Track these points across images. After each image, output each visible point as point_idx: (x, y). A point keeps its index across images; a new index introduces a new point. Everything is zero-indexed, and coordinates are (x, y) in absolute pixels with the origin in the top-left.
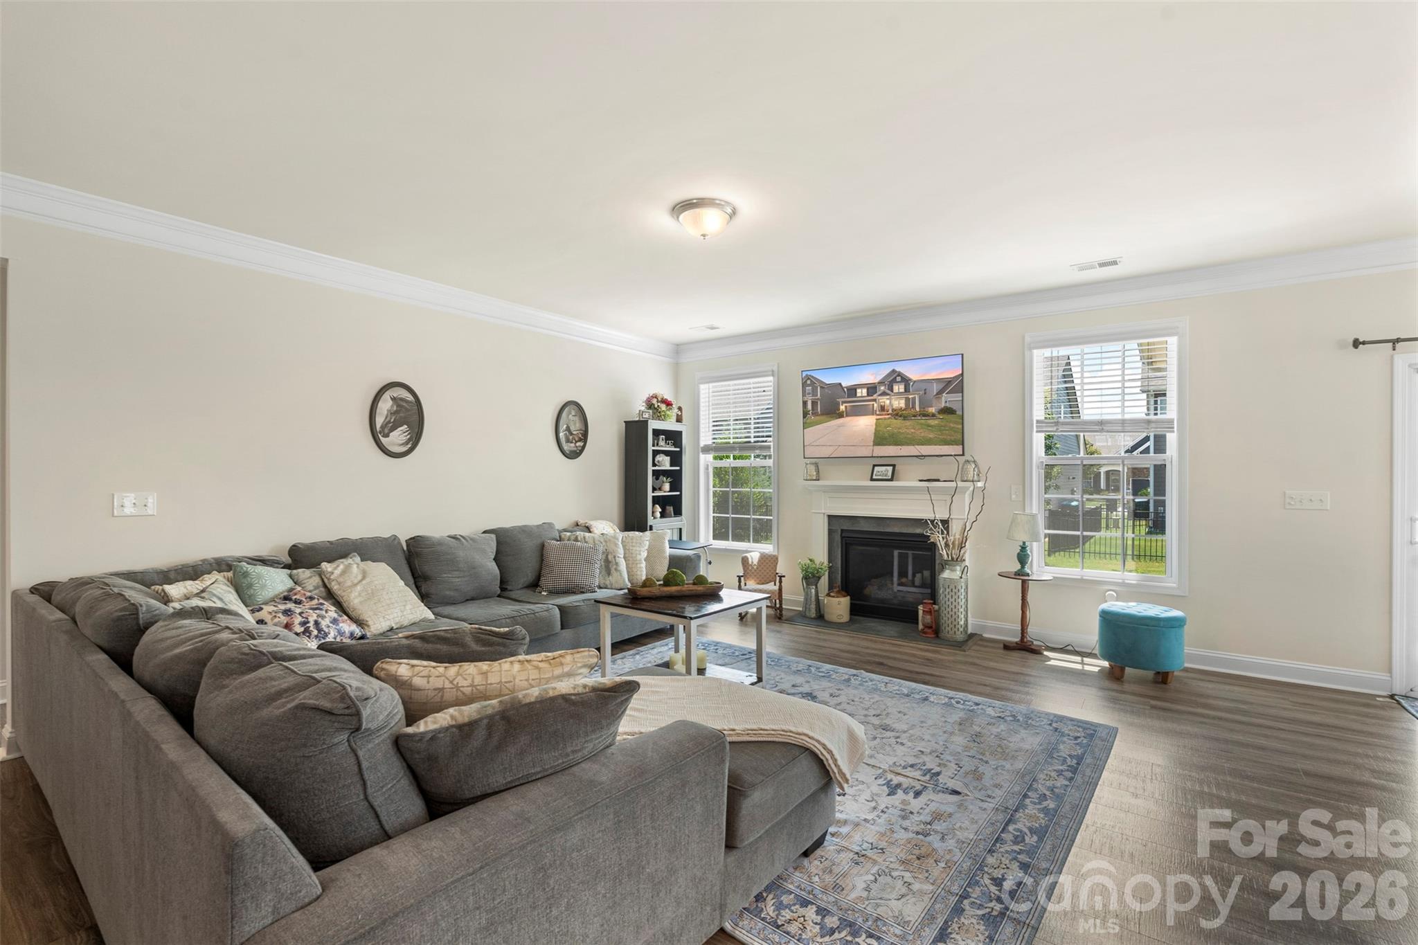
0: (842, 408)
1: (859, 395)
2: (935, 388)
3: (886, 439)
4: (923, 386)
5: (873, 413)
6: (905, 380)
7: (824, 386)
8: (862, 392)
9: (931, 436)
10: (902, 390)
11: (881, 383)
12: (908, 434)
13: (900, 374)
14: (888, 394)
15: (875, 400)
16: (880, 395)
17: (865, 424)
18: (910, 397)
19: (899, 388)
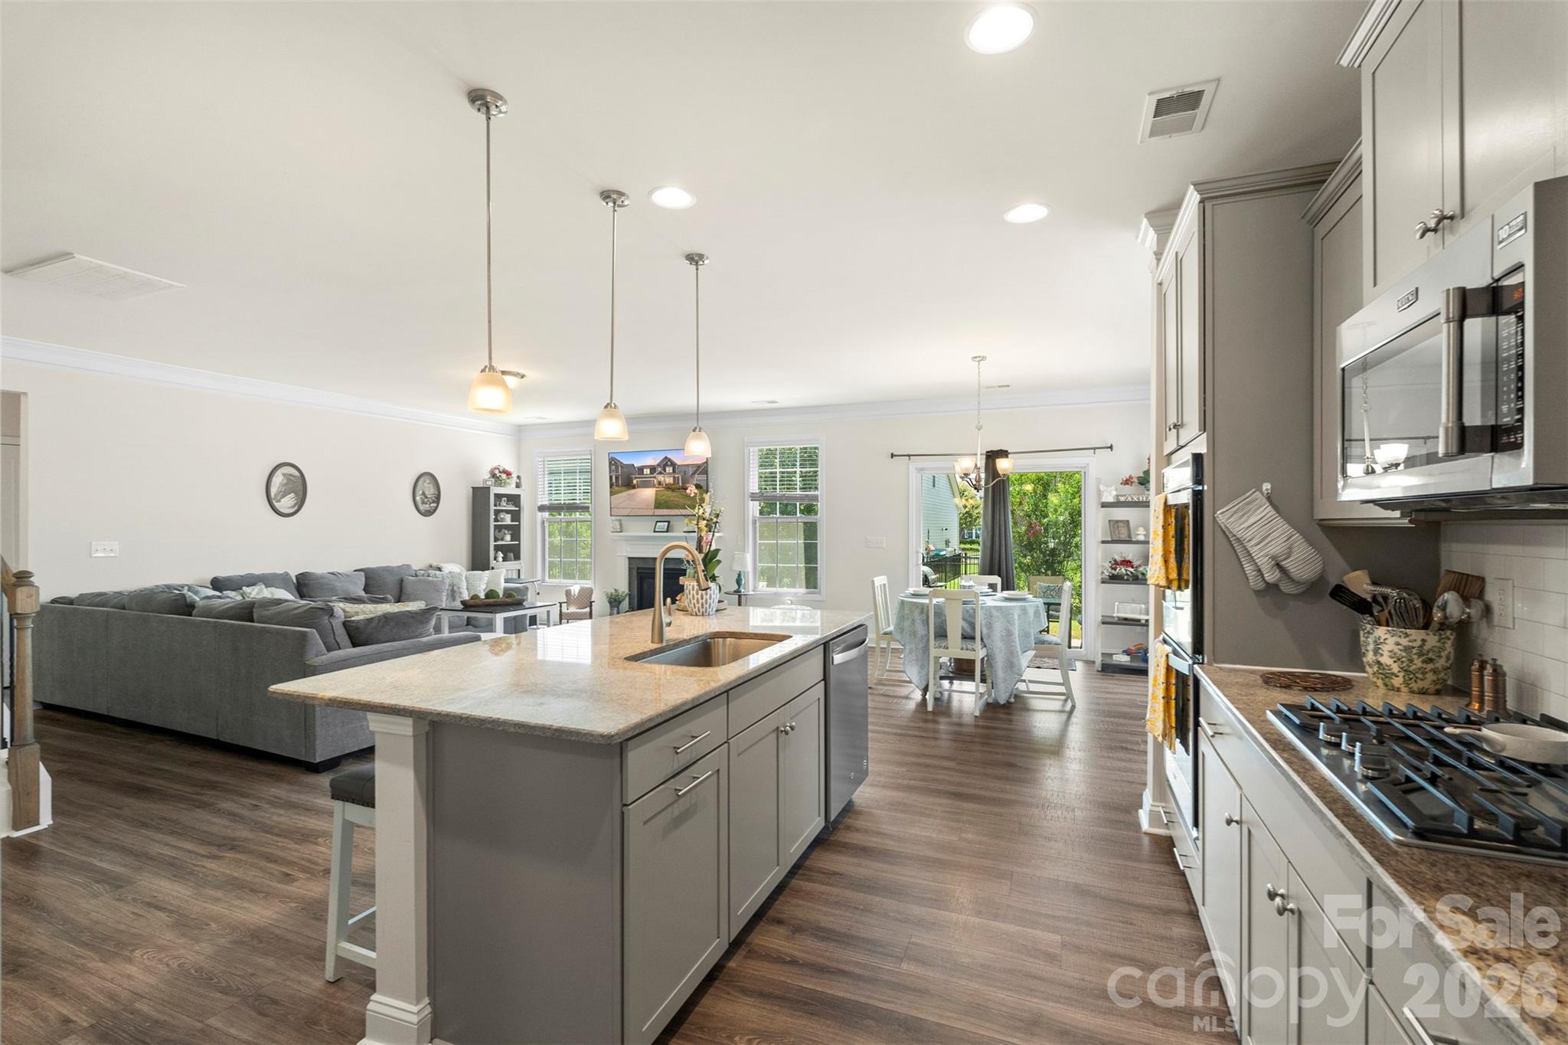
0: (635, 482)
1: (645, 473)
2: (691, 471)
3: (662, 504)
4: (684, 469)
5: (654, 486)
6: (673, 465)
7: (623, 466)
8: (647, 471)
9: (688, 503)
10: (671, 471)
11: (658, 465)
12: (675, 501)
13: (670, 460)
14: (663, 474)
15: (655, 477)
16: (658, 474)
17: (648, 494)
18: (676, 476)
19: (669, 470)
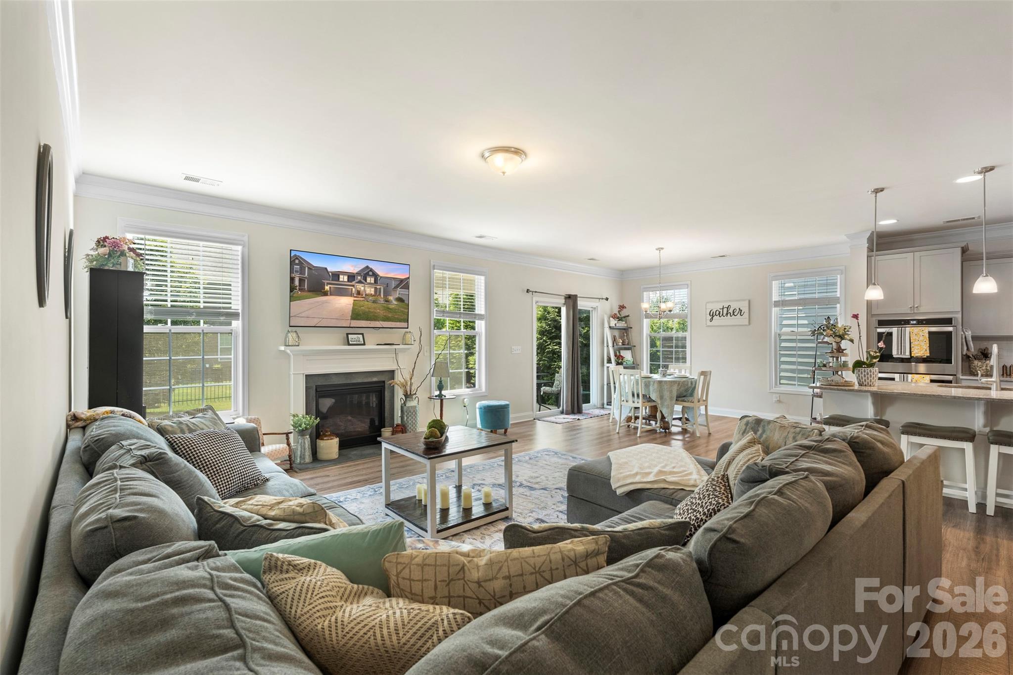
0: (327, 288)
1: (341, 280)
2: (393, 284)
3: (360, 315)
4: (388, 281)
5: (351, 295)
6: (375, 275)
7: (311, 268)
8: (344, 278)
9: (390, 315)
10: (373, 281)
11: (358, 274)
12: (375, 313)
13: (371, 270)
14: (363, 283)
15: (353, 286)
16: (357, 283)
17: (345, 303)
18: (378, 287)
19: (370, 280)
